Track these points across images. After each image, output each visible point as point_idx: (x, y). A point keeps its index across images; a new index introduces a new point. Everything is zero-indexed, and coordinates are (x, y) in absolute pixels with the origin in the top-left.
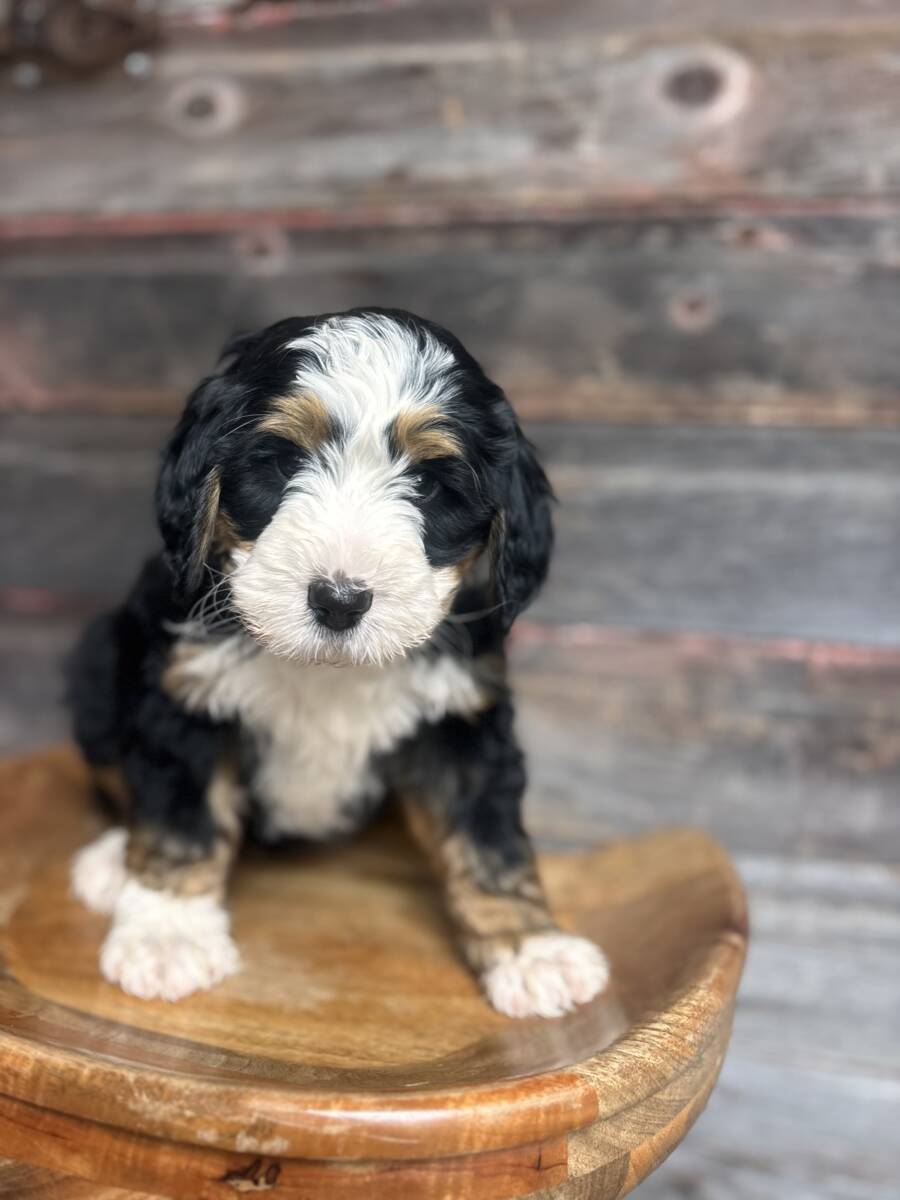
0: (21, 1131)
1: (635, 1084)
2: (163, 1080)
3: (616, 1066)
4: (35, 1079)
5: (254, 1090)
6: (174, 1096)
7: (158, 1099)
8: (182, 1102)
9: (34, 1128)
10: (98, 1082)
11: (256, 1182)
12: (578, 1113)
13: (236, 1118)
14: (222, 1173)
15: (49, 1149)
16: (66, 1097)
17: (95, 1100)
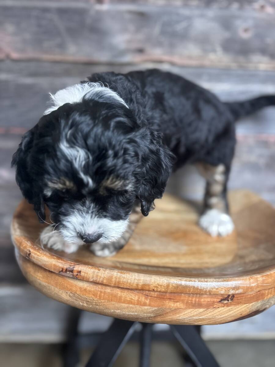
0: (159, 299)
4: (168, 286)
9: (163, 298)
11: (228, 301)
13: (229, 286)
14: (220, 300)
15: (169, 303)
16: (178, 289)
17: (188, 288)
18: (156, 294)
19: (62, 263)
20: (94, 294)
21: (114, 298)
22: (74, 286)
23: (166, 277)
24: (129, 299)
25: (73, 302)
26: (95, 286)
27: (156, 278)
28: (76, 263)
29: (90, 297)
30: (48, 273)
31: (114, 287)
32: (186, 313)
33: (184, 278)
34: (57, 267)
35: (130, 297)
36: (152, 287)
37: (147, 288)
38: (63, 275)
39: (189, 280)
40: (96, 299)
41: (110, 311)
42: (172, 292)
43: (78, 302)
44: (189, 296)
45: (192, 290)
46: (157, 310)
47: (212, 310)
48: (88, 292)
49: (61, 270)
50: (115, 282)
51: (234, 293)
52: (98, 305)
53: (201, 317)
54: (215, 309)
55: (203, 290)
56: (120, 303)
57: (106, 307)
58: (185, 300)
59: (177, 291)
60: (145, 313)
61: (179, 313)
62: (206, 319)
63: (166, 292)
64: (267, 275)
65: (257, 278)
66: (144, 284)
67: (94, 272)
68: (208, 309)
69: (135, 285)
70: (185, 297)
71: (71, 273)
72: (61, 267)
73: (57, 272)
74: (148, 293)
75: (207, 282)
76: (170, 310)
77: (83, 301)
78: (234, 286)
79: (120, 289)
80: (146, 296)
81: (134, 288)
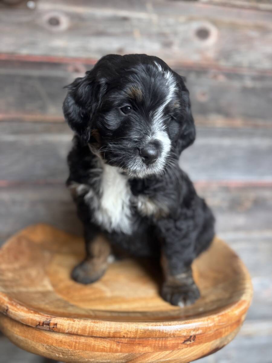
0: (129, 345)
4: (137, 332)
9: (133, 344)
11: (191, 341)
13: (190, 328)
14: (183, 341)
15: (138, 348)
16: (146, 334)
17: (155, 333)
18: (126, 340)
19: (38, 317)
20: (69, 344)
21: (88, 348)
22: (50, 339)
23: (134, 323)
24: (102, 347)
25: (50, 354)
26: (70, 337)
27: (126, 325)
28: (52, 316)
29: (65, 348)
30: (25, 328)
31: (88, 336)
32: (154, 356)
33: (150, 323)
34: (35, 321)
35: (103, 345)
36: (122, 334)
37: (118, 335)
38: (41, 328)
39: (155, 325)
40: (72, 350)
41: (84, 361)
42: (141, 337)
43: (54, 354)
44: (156, 340)
45: (158, 334)
46: (128, 356)
47: (177, 352)
48: (64, 343)
49: (38, 323)
50: (89, 332)
51: (195, 334)
52: (73, 355)
53: (168, 359)
54: (179, 350)
55: (168, 333)
56: (94, 351)
57: (80, 357)
58: (152, 344)
59: (145, 336)
60: (117, 359)
61: (147, 357)
62: (172, 360)
63: (135, 338)
64: (222, 315)
65: (213, 319)
66: (115, 331)
67: (69, 324)
68: (173, 350)
69: (107, 333)
70: (153, 341)
71: (47, 326)
72: (38, 321)
73: (34, 326)
74: (119, 340)
75: (170, 325)
76: (139, 355)
77: (58, 353)
78: (194, 328)
79: (94, 338)
80: (118, 343)
81: (106, 336)
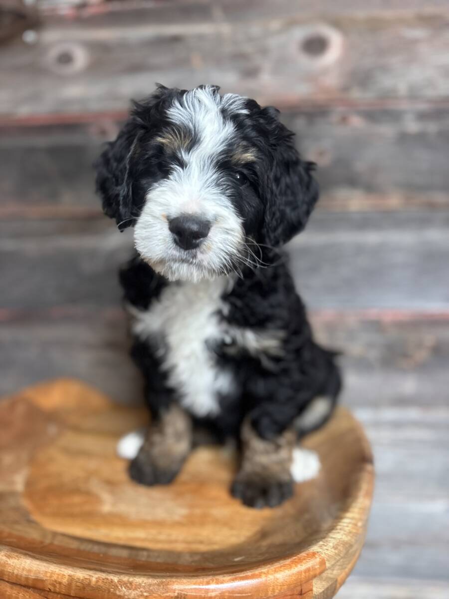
1: (340, 551)
2: (131, 579)
3: (331, 544)
5: (174, 580)
6: (138, 586)
7: (130, 589)
8: (141, 589)
10: (100, 583)
12: (318, 569)
16: (86, 591)
27: (54, 570)
36: (47, 585)
37: (40, 585)
42: (77, 596)
45: (106, 596)
55: (124, 597)
59: (85, 595)
63: (68, 595)
66: (36, 578)
69: (23, 579)
78: (176, 594)
